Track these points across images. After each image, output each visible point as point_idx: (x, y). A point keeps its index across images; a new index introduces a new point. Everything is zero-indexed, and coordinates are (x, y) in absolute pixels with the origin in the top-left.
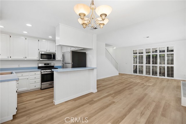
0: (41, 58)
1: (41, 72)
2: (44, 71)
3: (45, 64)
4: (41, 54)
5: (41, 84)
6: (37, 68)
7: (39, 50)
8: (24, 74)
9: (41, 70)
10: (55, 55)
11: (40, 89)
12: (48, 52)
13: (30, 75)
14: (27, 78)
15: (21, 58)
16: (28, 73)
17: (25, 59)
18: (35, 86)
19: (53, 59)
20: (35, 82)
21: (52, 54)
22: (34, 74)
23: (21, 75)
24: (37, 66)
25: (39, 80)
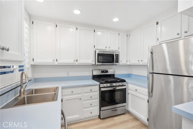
0: (98, 62)
1: (100, 88)
2: (105, 85)
3: (103, 72)
4: (98, 54)
5: (100, 110)
6: (91, 77)
7: (95, 48)
8: (75, 90)
9: (100, 83)
10: (118, 55)
11: (98, 117)
12: (107, 50)
13: (84, 93)
14: (79, 98)
15: (71, 61)
16: (81, 89)
17: (76, 64)
18: (91, 113)
19: (115, 63)
20: (91, 105)
21: (115, 55)
22: (90, 91)
23: (70, 93)
24: (91, 75)
25: (96, 101)
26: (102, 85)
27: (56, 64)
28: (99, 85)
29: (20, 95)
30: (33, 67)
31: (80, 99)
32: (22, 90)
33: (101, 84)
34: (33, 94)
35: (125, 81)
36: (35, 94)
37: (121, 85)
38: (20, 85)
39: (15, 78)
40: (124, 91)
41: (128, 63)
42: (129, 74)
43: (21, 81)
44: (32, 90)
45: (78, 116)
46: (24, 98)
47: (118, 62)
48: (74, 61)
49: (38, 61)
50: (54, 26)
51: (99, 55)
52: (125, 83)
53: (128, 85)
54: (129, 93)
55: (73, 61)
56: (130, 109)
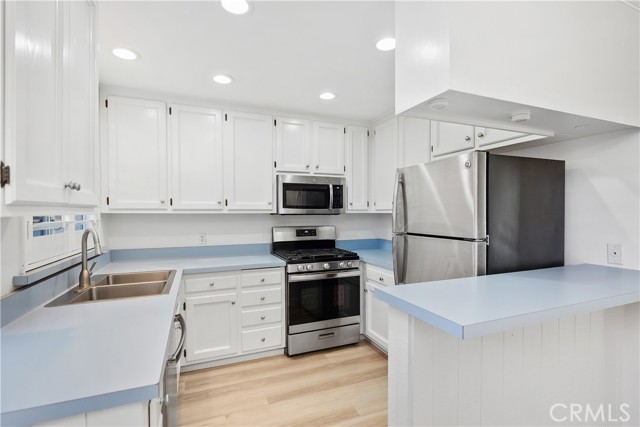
0: (285, 206)
1: (287, 274)
2: (300, 267)
3: (300, 232)
4: (284, 184)
5: (288, 333)
6: (269, 249)
7: (278, 168)
8: (220, 280)
9: (288, 263)
10: (341, 187)
11: (282, 352)
12: (311, 174)
13: (243, 287)
14: (228, 302)
15: (210, 204)
16: (234, 276)
17: (225, 212)
18: (264, 340)
19: (334, 207)
20: (263, 319)
21: (331, 186)
22: (259, 283)
23: (207, 287)
24: (269, 241)
25: (278, 309)
26: (292, 268)
27: (170, 210)
28: (286, 267)
29: (81, 286)
30: (108, 218)
31: (233, 303)
32: (85, 272)
33: (289, 266)
34: (108, 283)
35: (358, 258)
36: (114, 283)
37: (345, 267)
38: (82, 263)
39: (66, 247)
40: (354, 283)
41: (372, 210)
42: (379, 240)
43: (82, 253)
44: (108, 277)
45: (228, 347)
46: (91, 291)
47: (341, 206)
48: (220, 203)
49: (120, 204)
50: (163, 111)
51: (287, 187)
52: (357, 262)
53: (365, 269)
54: (367, 288)
55: (216, 203)
56: (372, 332)
